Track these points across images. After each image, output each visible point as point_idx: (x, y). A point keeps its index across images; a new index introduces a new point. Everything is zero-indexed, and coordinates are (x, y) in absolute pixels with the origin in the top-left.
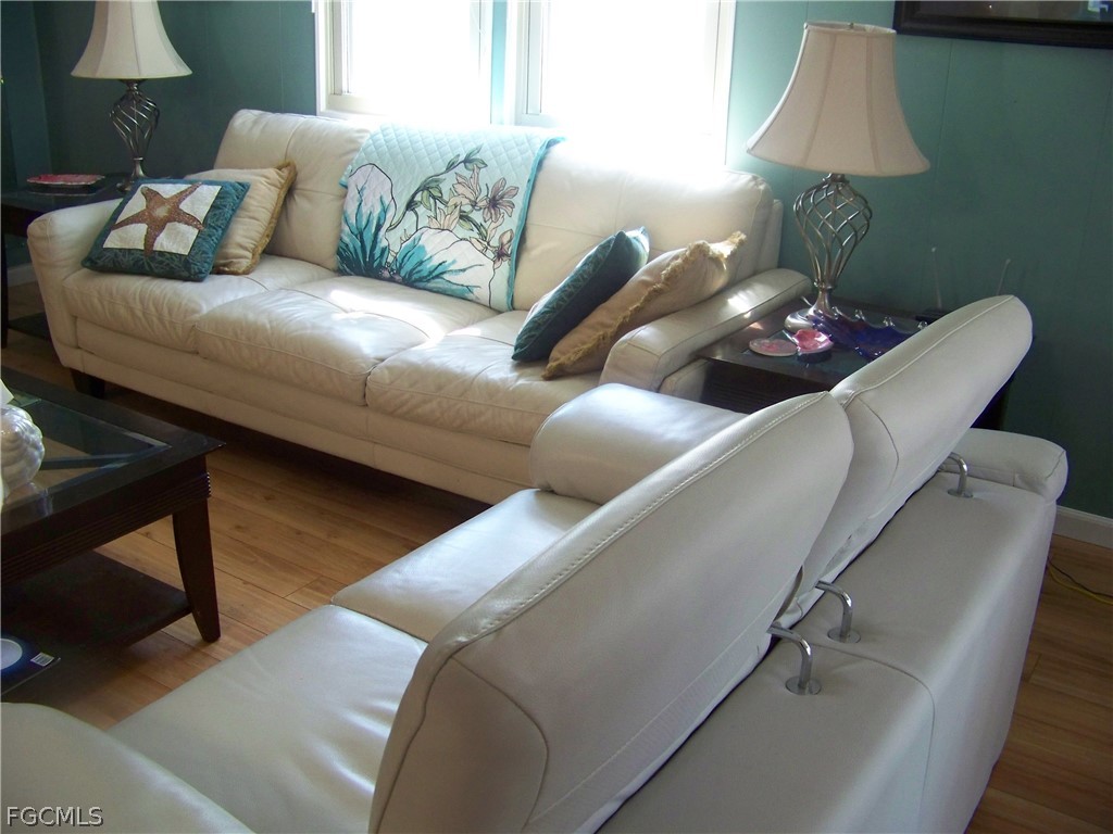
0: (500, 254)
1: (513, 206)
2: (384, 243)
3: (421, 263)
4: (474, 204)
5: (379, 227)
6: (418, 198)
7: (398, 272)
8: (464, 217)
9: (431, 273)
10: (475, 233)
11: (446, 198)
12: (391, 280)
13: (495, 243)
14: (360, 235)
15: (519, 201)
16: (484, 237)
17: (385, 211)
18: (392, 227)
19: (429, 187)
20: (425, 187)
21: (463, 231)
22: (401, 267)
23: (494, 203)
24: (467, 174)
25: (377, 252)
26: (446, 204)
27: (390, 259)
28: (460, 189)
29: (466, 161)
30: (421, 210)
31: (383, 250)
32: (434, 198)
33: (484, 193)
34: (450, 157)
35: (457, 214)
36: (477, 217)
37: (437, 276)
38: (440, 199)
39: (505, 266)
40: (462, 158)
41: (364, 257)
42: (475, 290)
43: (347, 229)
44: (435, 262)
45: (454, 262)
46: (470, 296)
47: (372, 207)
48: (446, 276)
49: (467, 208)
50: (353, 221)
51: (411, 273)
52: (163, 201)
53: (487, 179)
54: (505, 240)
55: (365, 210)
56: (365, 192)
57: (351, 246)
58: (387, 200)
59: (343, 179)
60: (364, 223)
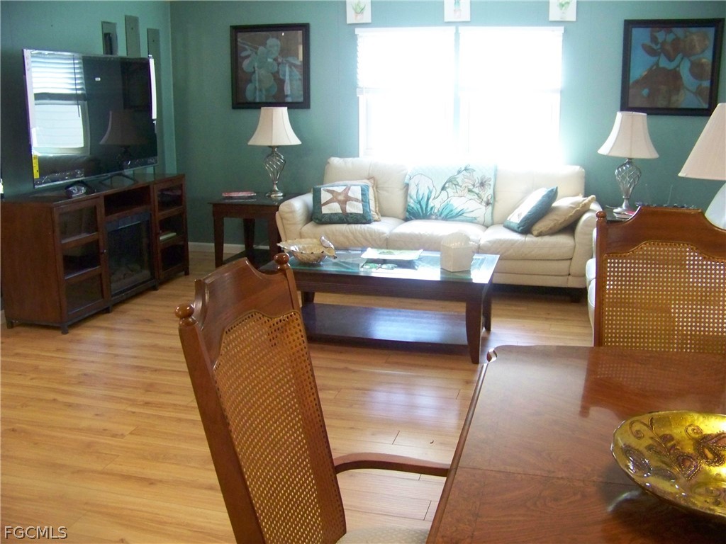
0: (488, 204)
1: (490, 185)
2: (432, 205)
3: (452, 211)
4: (474, 185)
5: (428, 199)
6: (447, 185)
7: (440, 215)
8: (470, 191)
9: (457, 214)
10: (476, 196)
11: (460, 184)
12: (436, 219)
13: (485, 199)
14: (419, 203)
15: (492, 183)
16: (480, 197)
17: (431, 192)
18: (434, 198)
19: (451, 180)
20: (450, 181)
21: (470, 196)
22: (441, 213)
23: (482, 184)
24: (468, 174)
25: (429, 209)
26: (461, 186)
27: (436, 211)
28: (466, 180)
29: (466, 169)
30: (449, 190)
31: (432, 208)
32: (455, 185)
33: (477, 181)
34: (458, 169)
35: (466, 190)
36: (476, 190)
37: (461, 215)
38: (458, 185)
39: (490, 207)
40: (463, 169)
41: (422, 211)
42: (478, 219)
43: (412, 201)
44: (459, 210)
45: (468, 209)
46: (476, 221)
47: (424, 191)
48: (464, 215)
49: (471, 187)
50: (415, 197)
51: (447, 215)
52: (340, 194)
53: (477, 176)
54: (489, 198)
55: (421, 193)
56: (420, 185)
57: (415, 208)
58: (431, 188)
59: (406, 181)
60: (421, 197)
